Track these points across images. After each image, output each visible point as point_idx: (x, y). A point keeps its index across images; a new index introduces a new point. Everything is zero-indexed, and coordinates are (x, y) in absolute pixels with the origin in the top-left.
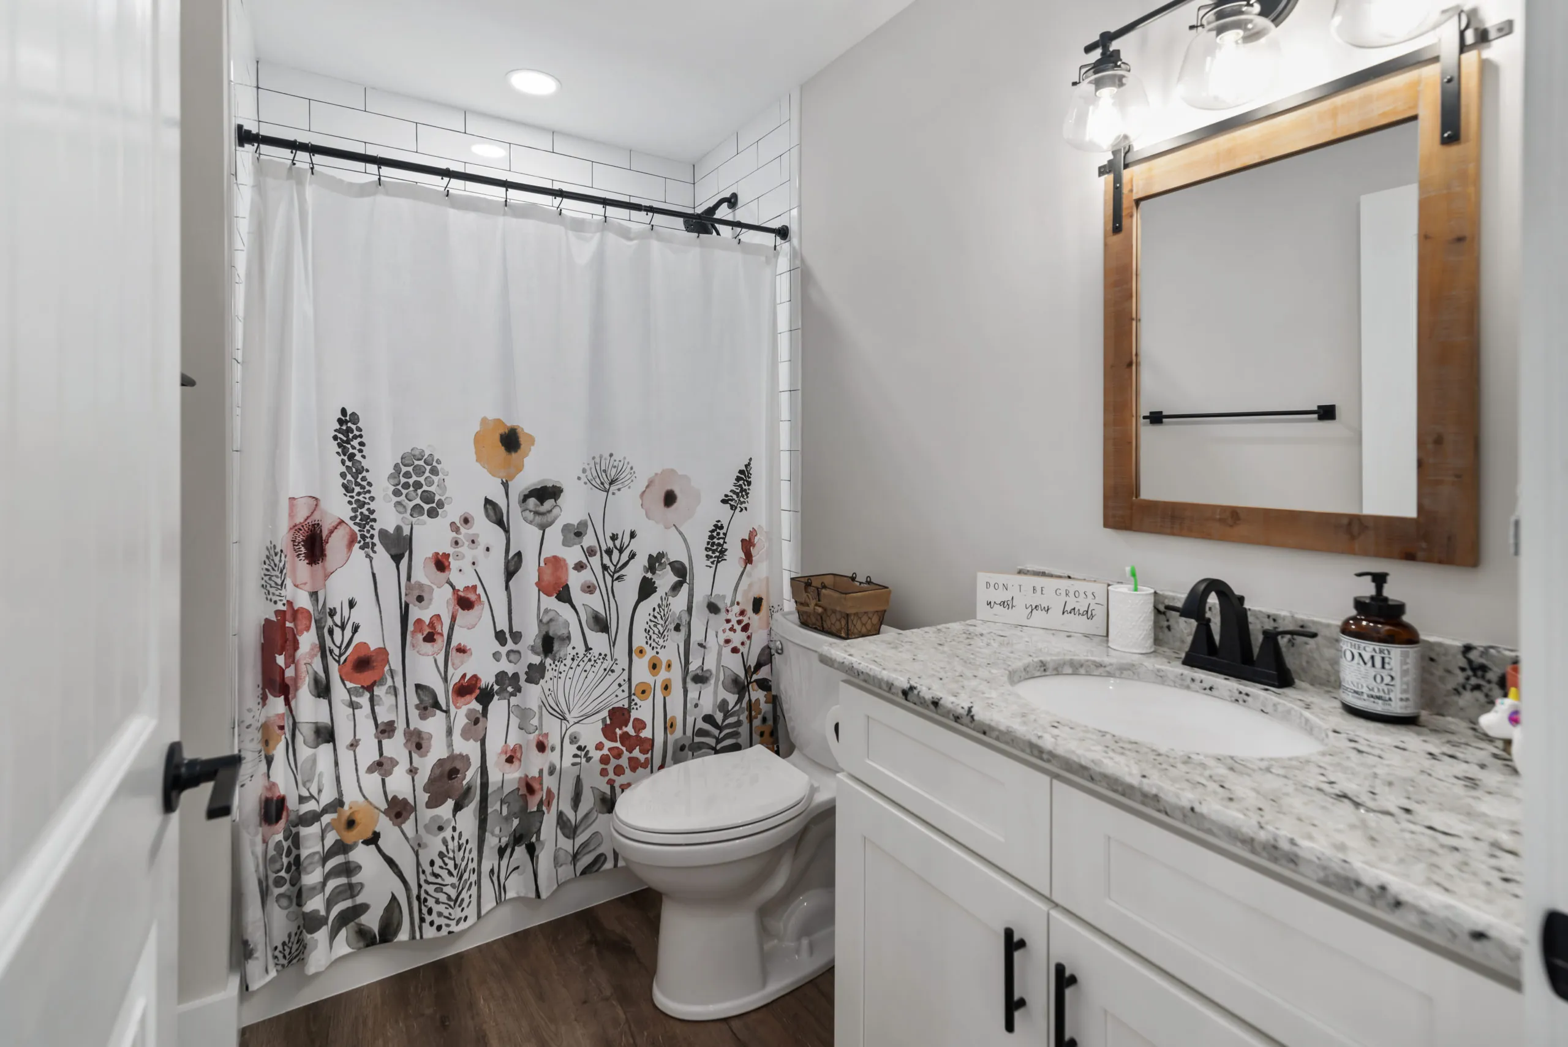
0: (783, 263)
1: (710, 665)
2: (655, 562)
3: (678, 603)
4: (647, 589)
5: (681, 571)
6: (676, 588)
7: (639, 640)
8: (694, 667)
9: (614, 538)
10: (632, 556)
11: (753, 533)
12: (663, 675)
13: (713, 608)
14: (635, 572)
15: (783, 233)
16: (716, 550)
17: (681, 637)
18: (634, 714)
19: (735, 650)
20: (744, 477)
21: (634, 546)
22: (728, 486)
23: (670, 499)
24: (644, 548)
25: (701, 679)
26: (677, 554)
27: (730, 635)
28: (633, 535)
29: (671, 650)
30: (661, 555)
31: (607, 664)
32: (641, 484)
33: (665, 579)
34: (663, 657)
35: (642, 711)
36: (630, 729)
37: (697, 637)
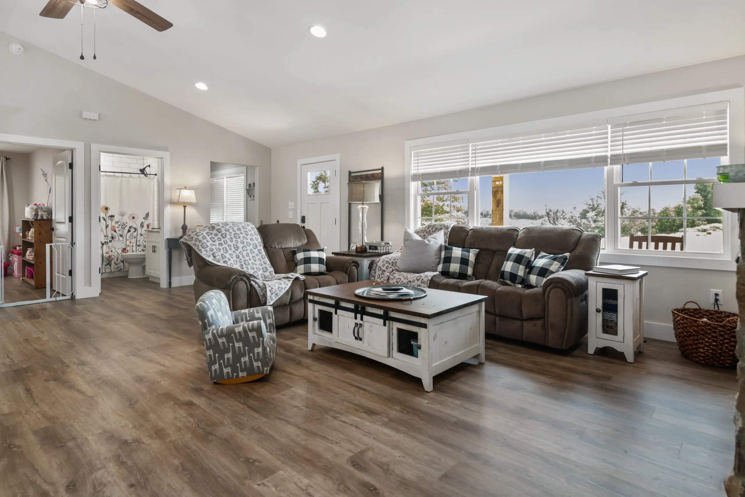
0: (156, 180)
1: (141, 243)
2: (130, 227)
3: (135, 234)
4: (129, 231)
5: (136, 229)
6: (135, 232)
7: (128, 238)
8: (138, 244)
9: (123, 223)
10: (127, 226)
11: (149, 224)
12: (132, 244)
13: (141, 235)
14: (127, 229)
15: (156, 175)
16: (142, 226)
17: (135, 239)
18: (127, 249)
19: (145, 241)
20: (147, 215)
21: (127, 224)
22: (144, 216)
23: (133, 218)
24: (129, 225)
25: (139, 246)
26: (135, 226)
27: (144, 239)
28: (127, 223)
29: (134, 240)
30: (132, 226)
31: (122, 242)
32: (128, 215)
33: (132, 230)
34: (132, 241)
35: (128, 248)
36: (126, 251)
37: (138, 239)
